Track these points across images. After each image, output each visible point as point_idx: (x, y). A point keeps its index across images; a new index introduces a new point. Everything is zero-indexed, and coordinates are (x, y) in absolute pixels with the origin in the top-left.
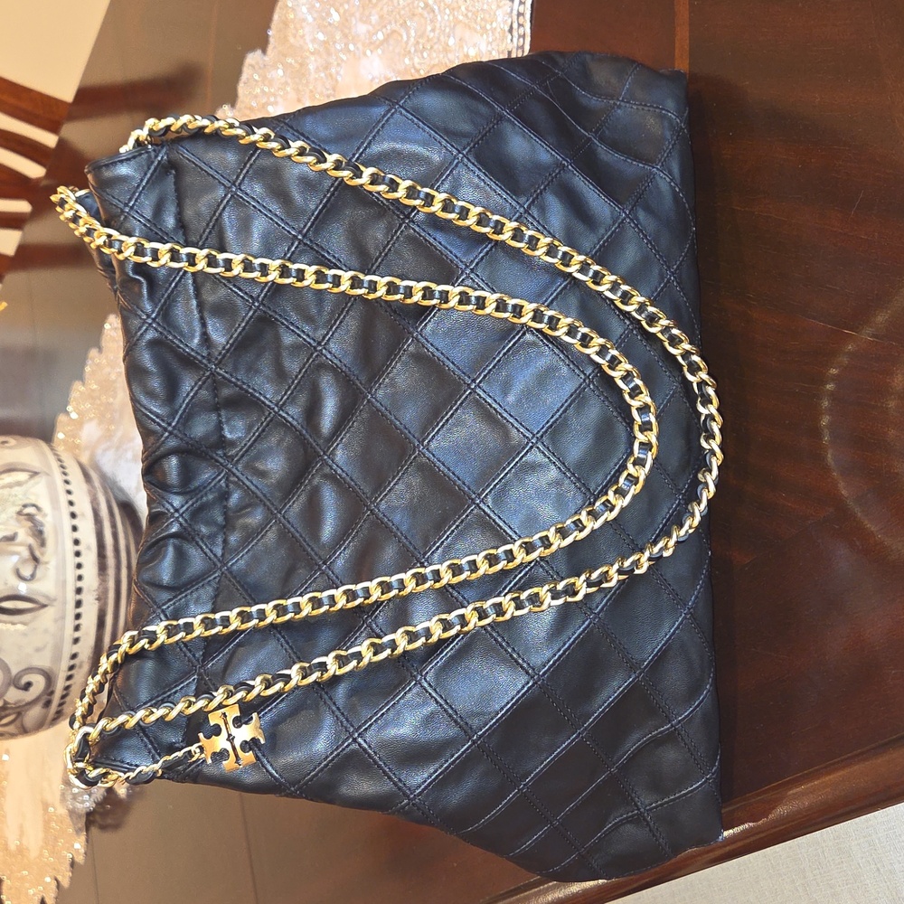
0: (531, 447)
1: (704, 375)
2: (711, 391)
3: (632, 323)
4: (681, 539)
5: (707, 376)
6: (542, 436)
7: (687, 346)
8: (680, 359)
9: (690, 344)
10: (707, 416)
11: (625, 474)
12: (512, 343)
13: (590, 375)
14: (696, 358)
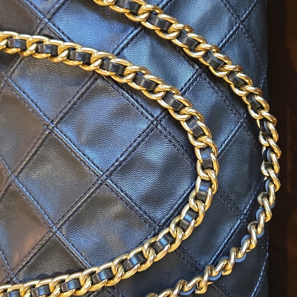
0: (101, 184)
1: (265, 113)
2: (271, 127)
3: (200, 68)
4: (239, 261)
5: (268, 114)
6: (111, 175)
7: (250, 88)
8: (245, 99)
9: (254, 86)
10: (267, 147)
11: (187, 208)
12: (85, 88)
13: (157, 117)
14: (259, 99)
